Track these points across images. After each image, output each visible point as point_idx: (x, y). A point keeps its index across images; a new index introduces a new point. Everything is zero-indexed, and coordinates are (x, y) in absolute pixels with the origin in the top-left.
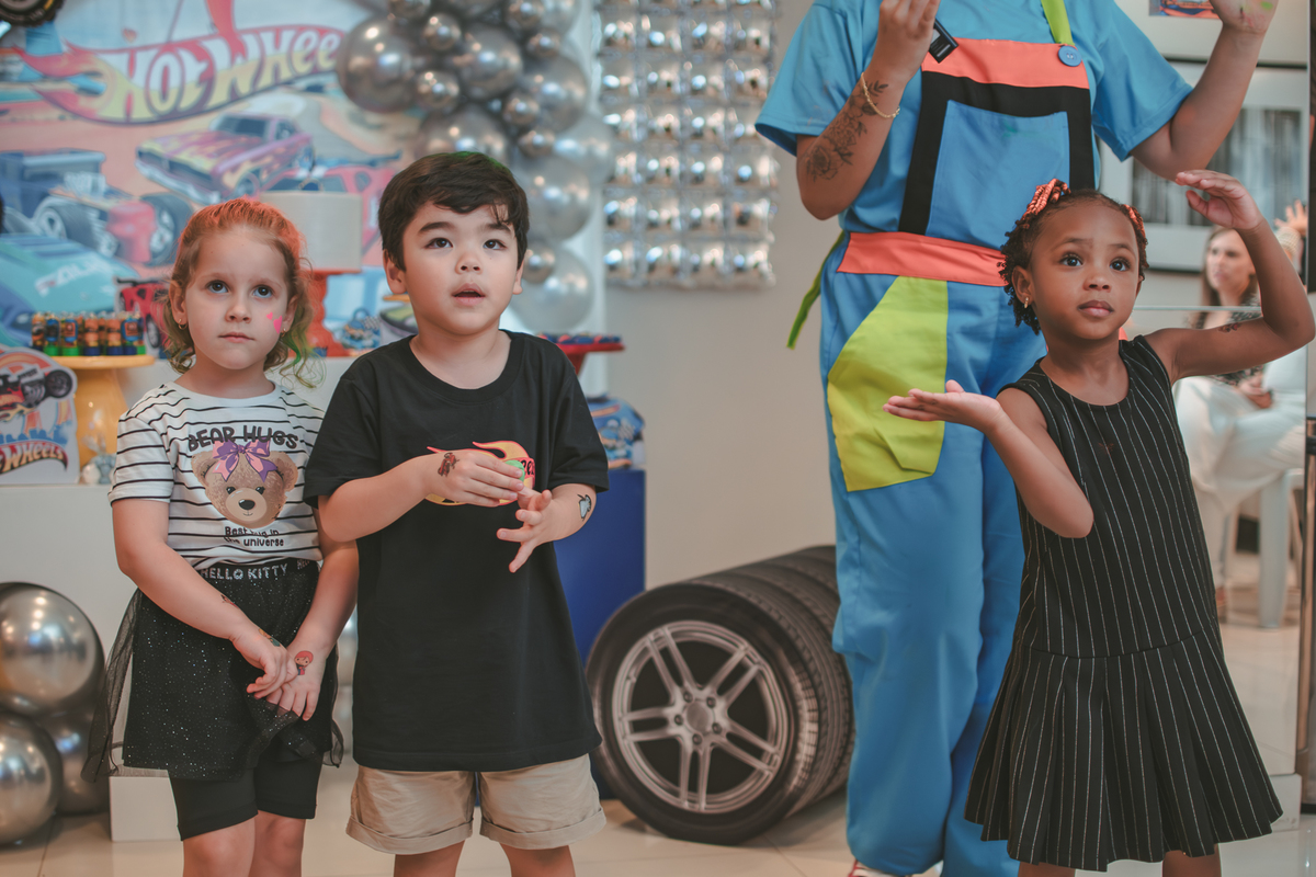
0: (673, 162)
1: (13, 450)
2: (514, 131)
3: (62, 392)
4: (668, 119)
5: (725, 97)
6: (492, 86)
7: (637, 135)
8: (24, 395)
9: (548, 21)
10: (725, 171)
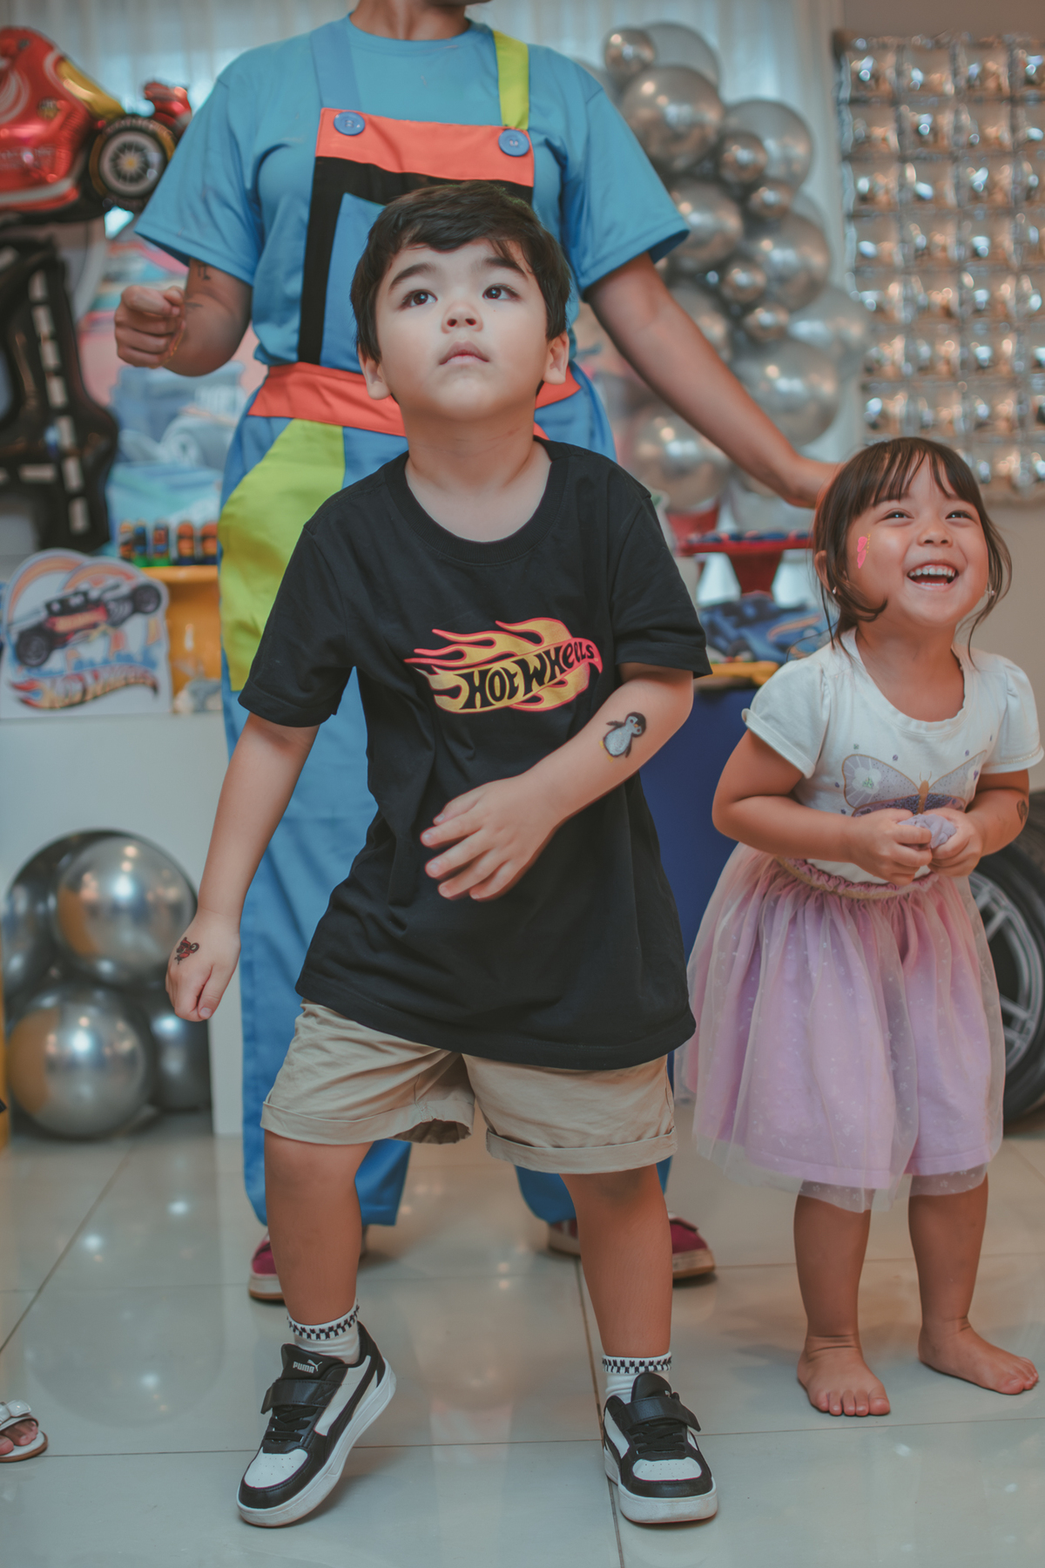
0: (951, 348)
1: (96, 677)
2: (736, 309)
3: (150, 607)
4: (946, 295)
5: (1015, 261)
6: (705, 255)
7: (902, 314)
8: (108, 612)
9: (775, 171)
10: (1019, 354)
